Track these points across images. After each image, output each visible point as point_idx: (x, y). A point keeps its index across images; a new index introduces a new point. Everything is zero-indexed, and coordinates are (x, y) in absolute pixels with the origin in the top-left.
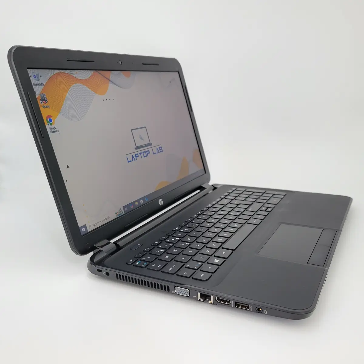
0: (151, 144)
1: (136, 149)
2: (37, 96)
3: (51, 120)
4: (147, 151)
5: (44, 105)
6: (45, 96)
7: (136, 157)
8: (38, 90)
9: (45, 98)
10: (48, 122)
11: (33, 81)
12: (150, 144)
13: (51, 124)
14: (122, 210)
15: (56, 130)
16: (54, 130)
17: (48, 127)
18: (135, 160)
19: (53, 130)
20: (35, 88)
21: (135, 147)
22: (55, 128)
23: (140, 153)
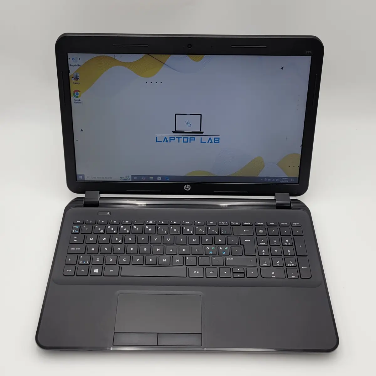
0: (202, 133)
1: (174, 132)
2: (70, 74)
3: (77, 94)
4: (190, 138)
5: (76, 82)
6: (78, 75)
7: (170, 140)
8: (72, 70)
9: (77, 76)
10: (74, 95)
11: (70, 62)
12: (200, 132)
13: (77, 97)
14: (130, 177)
15: (80, 102)
16: (79, 102)
17: (73, 99)
18: (167, 141)
19: (77, 101)
20: (70, 68)
21: (174, 131)
22: (79, 100)
23: (179, 138)
